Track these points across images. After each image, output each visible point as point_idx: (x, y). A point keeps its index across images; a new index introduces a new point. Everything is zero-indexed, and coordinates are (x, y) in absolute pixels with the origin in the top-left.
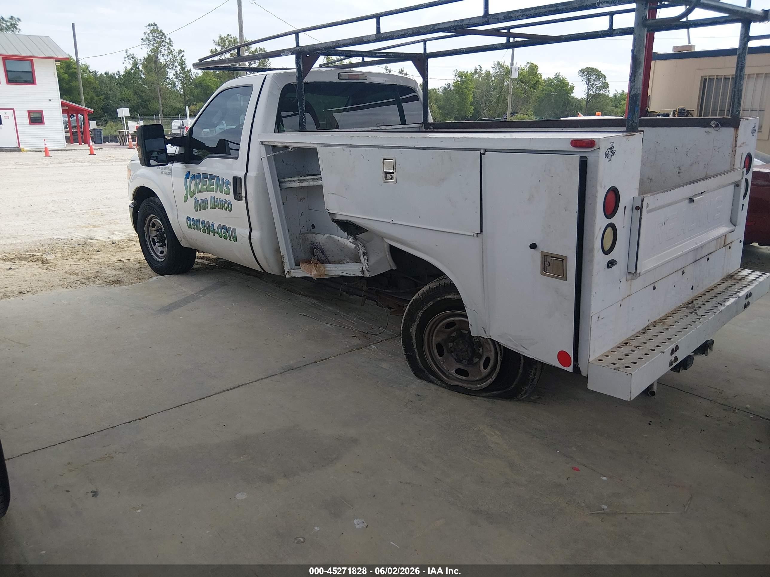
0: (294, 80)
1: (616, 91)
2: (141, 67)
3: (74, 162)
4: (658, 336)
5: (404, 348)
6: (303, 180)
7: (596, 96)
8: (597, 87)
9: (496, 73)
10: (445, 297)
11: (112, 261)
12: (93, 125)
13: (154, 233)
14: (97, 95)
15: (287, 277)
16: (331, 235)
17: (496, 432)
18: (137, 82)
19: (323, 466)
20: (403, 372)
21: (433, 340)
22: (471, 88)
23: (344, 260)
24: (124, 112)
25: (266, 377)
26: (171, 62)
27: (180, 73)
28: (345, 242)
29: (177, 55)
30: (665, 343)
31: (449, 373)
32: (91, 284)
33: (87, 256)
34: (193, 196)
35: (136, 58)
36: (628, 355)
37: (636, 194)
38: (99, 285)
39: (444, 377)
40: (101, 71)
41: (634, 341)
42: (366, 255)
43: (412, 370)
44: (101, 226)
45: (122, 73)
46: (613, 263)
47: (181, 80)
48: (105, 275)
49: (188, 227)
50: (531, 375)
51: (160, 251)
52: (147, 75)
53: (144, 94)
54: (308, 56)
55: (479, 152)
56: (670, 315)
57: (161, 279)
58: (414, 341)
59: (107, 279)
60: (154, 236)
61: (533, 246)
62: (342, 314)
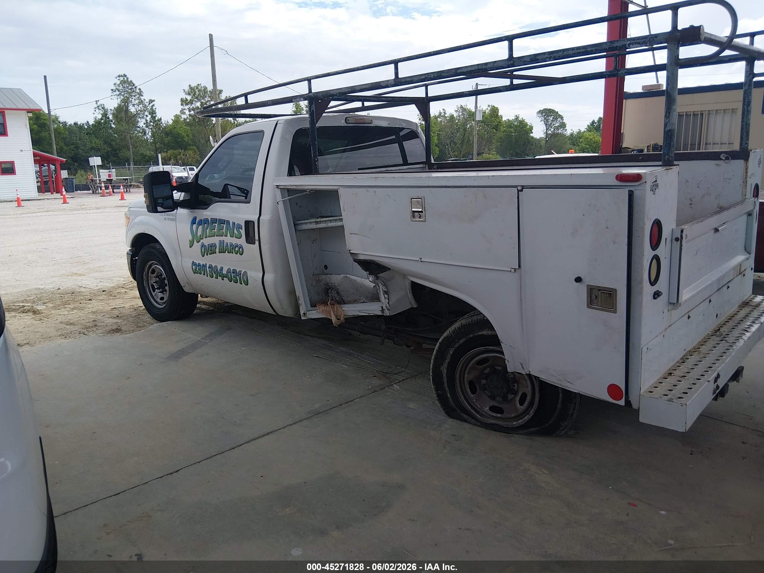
0: (307, 125)
1: (572, 130)
2: (111, 117)
3: (48, 211)
4: (698, 365)
5: (434, 387)
6: (321, 222)
7: (554, 135)
8: (555, 126)
9: (459, 116)
10: (479, 333)
11: (107, 309)
12: (64, 174)
13: (154, 280)
14: (67, 145)
15: (302, 319)
16: (347, 275)
17: (543, 470)
18: (107, 131)
19: (375, 515)
20: (432, 411)
21: (465, 379)
22: (436, 130)
23: (360, 299)
24: (95, 161)
25: (293, 422)
26: (141, 111)
27: (151, 122)
28: (363, 282)
29: (148, 105)
30: (708, 371)
31: (484, 412)
32: (91, 334)
33: (79, 305)
34: (200, 241)
35: (106, 108)
36: (677, 386)
37: (674, 226)
38: (100, 335)
39: (478, 415)
40: (70, 121)
41: (677, 371)
42: (386, 294)
43: (443, 409)
44: (87, 274)
45: (91, 122)
46: (659, 293)
47: (152, 129)
48: (103, 324)
49: (193, 272)
50: (570, 409)
51: (160, 297)
52: (117, 124)
53: (114, 143)
54: (320, 101)
55: (516, 188)
56: (702, 344)
57: (162, 326)
58: (445, 380)
59: (106, 328)
60: (154, 283)
61: (578, 280)
62: (356, 354)
